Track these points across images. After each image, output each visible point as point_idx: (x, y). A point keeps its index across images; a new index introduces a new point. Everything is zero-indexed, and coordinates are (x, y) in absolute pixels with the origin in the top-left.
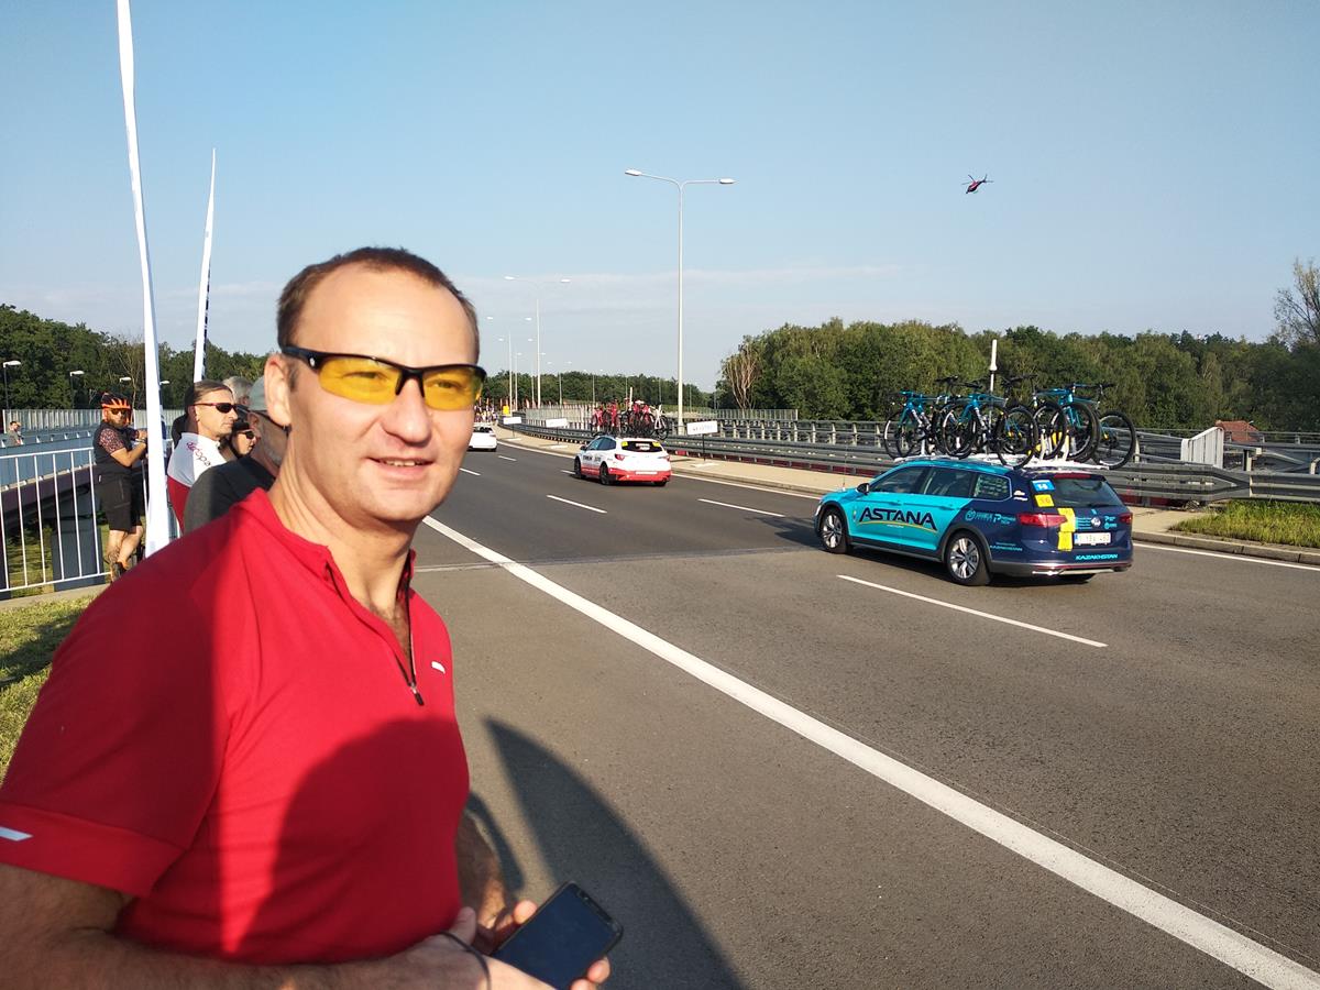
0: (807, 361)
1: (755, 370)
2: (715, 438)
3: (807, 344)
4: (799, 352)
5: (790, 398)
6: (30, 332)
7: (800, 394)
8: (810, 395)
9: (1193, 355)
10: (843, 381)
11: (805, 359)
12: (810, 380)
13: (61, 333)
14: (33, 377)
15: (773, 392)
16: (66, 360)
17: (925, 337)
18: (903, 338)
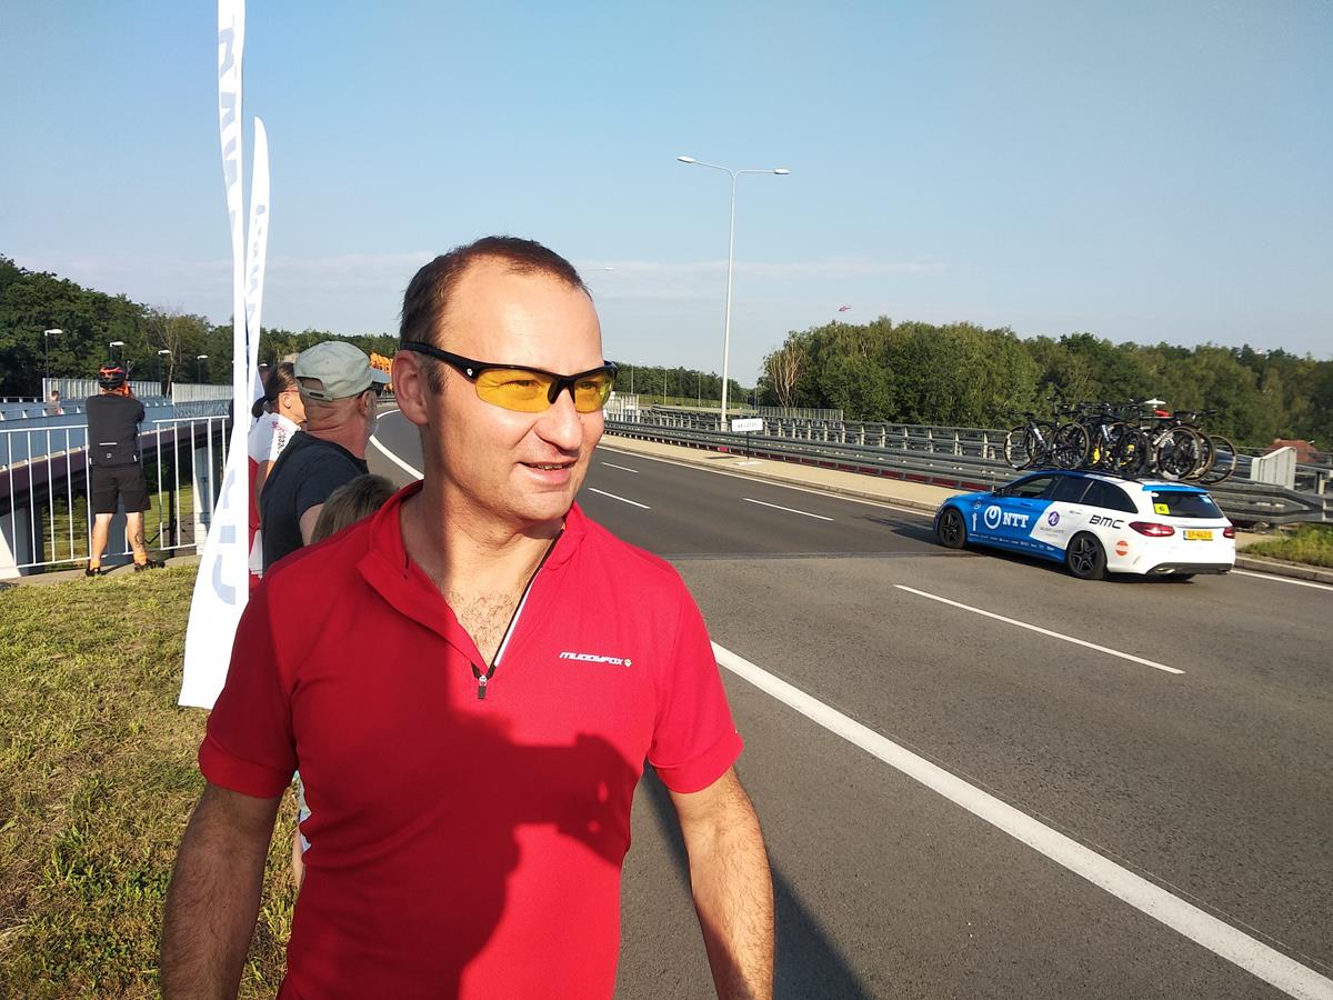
0: (853, 360)
1: (799, 368)
2: (759, 436)
3: (853, 342)
4: (845, 351)
5: (834, 397)
6: (71, 301)
7: (844, 394)
8: (855, 395)
9: (1254, 370)
10: (889, 383)
11: (851, 358)
12: (856, 380)
13: (101, 303)
14: (72, 346)
15: (818, 391)
16: (105, 330)
17: (976, 340)
18: (954, 340)
